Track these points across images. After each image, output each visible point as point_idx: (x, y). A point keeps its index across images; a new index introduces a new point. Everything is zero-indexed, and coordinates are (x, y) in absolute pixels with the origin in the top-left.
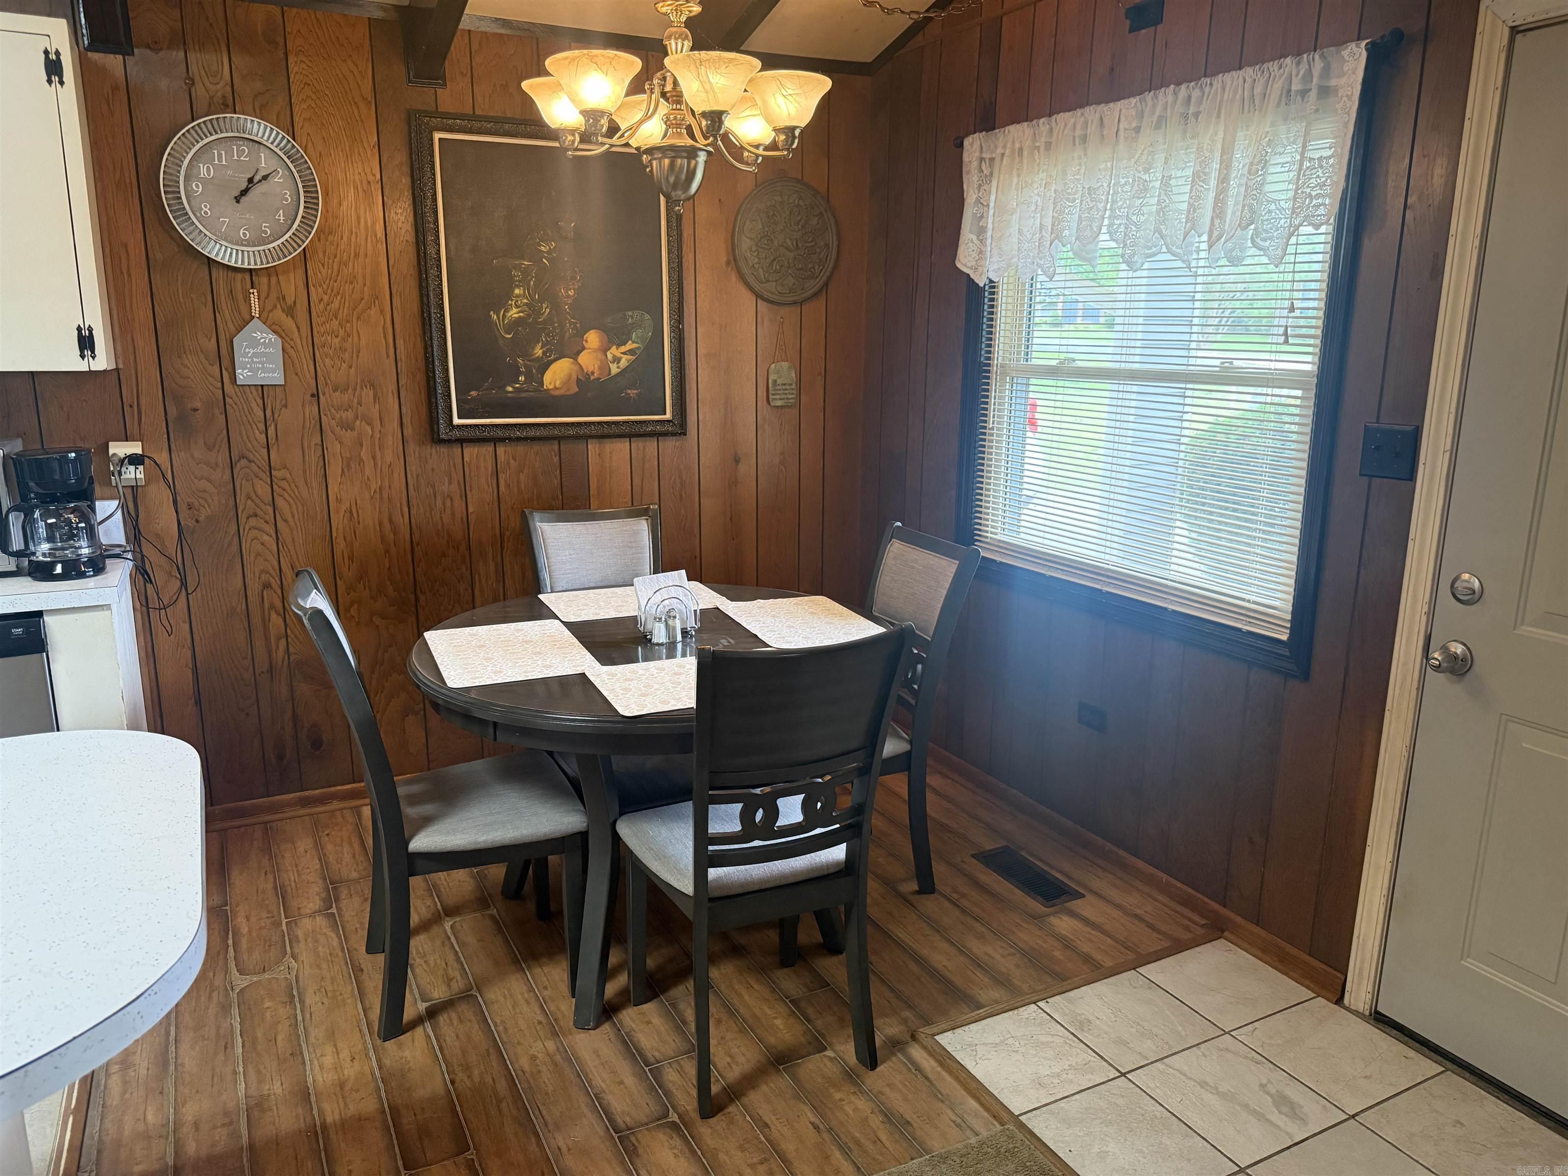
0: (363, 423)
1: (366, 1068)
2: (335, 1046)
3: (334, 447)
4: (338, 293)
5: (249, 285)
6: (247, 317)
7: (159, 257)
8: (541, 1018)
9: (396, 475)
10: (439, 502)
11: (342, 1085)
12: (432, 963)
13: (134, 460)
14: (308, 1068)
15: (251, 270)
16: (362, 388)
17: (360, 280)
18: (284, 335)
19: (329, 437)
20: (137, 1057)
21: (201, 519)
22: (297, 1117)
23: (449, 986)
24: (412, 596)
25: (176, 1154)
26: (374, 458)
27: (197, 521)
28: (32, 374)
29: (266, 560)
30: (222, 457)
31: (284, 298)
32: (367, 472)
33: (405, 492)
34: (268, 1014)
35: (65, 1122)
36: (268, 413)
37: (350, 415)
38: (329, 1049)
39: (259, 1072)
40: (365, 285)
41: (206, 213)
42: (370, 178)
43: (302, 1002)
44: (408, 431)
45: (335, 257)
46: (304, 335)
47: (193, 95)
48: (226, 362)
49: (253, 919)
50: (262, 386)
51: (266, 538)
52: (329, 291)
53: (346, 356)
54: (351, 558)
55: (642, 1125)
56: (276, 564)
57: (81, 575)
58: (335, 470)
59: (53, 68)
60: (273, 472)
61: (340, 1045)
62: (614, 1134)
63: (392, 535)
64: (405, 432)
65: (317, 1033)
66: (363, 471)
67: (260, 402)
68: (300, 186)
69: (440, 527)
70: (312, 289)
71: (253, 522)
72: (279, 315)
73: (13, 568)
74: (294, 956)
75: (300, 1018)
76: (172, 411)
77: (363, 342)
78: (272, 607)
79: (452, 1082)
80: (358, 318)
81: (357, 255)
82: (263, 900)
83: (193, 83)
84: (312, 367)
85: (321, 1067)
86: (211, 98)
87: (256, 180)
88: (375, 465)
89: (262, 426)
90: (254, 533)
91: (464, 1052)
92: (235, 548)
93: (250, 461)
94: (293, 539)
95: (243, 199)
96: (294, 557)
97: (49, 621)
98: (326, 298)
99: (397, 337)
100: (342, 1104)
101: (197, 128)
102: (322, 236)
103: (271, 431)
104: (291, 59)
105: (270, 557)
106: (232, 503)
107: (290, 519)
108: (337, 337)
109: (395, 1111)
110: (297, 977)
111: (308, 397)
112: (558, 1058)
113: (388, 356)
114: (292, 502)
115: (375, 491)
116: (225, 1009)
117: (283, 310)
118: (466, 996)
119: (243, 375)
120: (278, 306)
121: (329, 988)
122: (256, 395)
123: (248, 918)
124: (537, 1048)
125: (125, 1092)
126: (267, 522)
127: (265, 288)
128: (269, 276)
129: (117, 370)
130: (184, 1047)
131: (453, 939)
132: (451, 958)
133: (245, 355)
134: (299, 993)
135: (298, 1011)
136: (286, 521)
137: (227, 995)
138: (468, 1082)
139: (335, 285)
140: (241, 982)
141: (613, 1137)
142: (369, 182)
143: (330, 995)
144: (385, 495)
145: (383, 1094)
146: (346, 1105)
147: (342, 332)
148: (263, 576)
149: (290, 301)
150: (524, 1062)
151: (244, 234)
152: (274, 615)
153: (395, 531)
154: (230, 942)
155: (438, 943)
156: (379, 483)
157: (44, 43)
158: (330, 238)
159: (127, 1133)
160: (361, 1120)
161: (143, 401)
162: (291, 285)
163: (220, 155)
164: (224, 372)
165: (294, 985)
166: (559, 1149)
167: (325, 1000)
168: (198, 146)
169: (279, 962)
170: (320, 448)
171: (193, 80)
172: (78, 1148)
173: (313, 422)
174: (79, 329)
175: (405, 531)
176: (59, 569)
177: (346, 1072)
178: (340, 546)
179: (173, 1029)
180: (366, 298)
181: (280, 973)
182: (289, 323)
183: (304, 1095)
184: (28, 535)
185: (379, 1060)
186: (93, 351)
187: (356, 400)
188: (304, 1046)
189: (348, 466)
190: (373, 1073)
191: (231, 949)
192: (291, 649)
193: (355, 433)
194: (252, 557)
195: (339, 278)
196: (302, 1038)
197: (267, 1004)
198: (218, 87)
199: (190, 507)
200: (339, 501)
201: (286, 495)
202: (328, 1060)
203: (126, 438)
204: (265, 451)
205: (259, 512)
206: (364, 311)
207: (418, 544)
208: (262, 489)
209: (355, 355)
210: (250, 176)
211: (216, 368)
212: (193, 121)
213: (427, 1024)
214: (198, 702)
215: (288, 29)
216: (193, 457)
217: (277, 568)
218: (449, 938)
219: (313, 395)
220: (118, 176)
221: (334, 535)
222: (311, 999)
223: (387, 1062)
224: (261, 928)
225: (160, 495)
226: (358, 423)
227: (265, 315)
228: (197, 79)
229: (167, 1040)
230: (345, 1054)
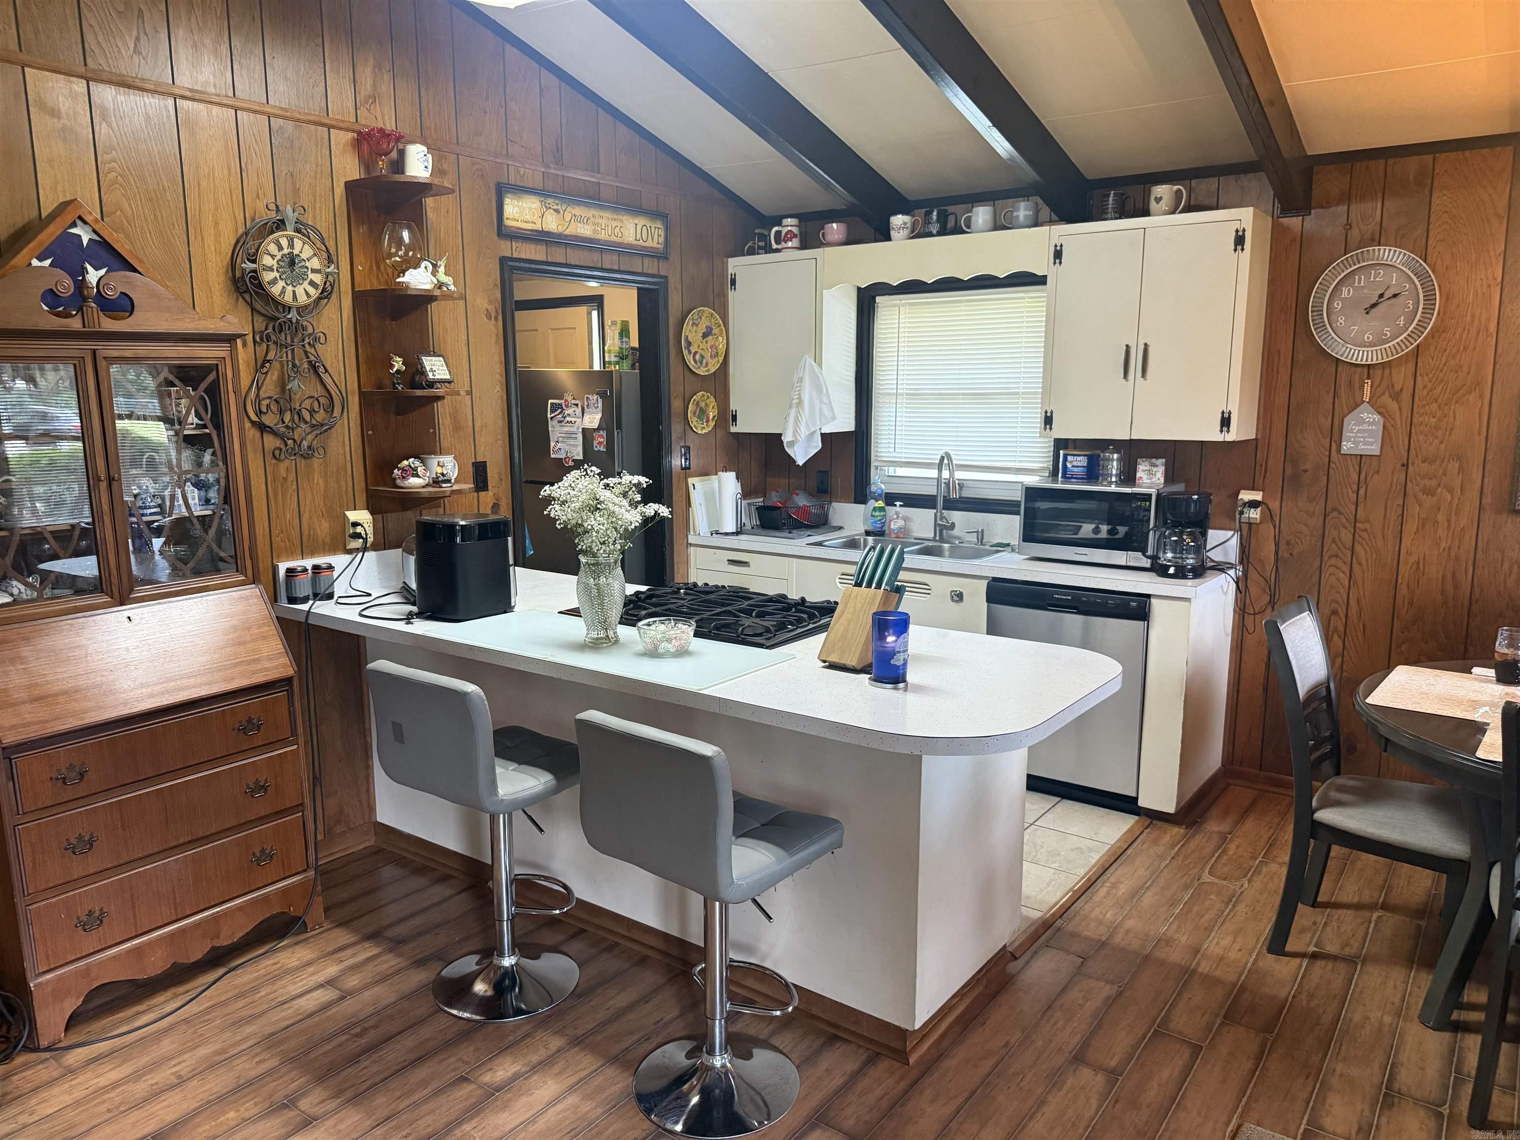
0: (1444, 490)
1: (1244, 961)
2: (1235, 939)
3: (1414, 509)
4: (1442, 381)
5: (1365, 376)
6: (1359, 401)
7: (1301, 357)
8: (1397, 1001)
9: (1467, 538)
10: (1506, 566)
11: (1222, 959)
12: (1343, 930)
13: (1253, 504)
14: (1209, 939)
15: (1369, 365)
16: (1449, 461)
17: (1465, 369)
18: (1386, 415)
19: (1411, 500)
20: (1123, 885)
21: (1295, 553)
22: (1183, 959)
23: (1343, 948)
24: (1462, 647)
25: (1108, 938)
26: (1449, 521)
27: (1291, 554)
28: (1202, 442)
29: (1338, 592)
30: (1319, 508)
31: (1393, 386)
32: (1440, 532)
33: (1472, 554)
34: (1208, 902)
35: (1067, 893)
36: (1363, 476)
37: (1434, 483)
38: (1230, 939)
39: (1179, 927)
40: (1468, 373)
41: (1341, 324)
42: (1491, 282)
43: (1234, 906)
44: (1488, 500)
45: (1445, 350)
46: (1404, 416)
47: (1349, 236)
48: (1336, 436)
49: (1241, 849)
50: (1361, 455)
51: (1342, 575)
52: (1434, 379)
53: (1440, 433)
54: (1411, 604)
55: (1413, 1099)
56: (1345, 597)
57: (1184, 577)
58: (1411, 527)
59: (1240, 241)
60: (1357, 525)
61: (1238, 939)
62: (1384, 1088)
63: (1452, 590)
64: (1484, 501)
65: (1229, 926)
66: (1436, 532)
67: (1357, 468)
68: (1421, 296)
69: (1502, 589)
70: (1419, 378)
71: (1333, 561)
72: (1387, 400)
73: (1148, 565)
74: (1249, 881)
75: (1225, 914)
76: (1289, 471)
77: (1457, 423)
78: (1336, 630)
79: (1294, 997)
80: (1456, 402)
81: (1465, 349)
82: (1256, 841)
83: (1351, 228)
84: (1407, 442)
85: (1217, 944)
86: (1362, 237)
87: (1386, 296)
88: (1449, 526)
89: (1355, 487)
90: (1332, 569)
91: (1317, 987)
92: (1315, 579)
93: (1340, 513)
94: (1363, 578)
95: (1374, 310)
96: (1362, 594)
97: (1154, 601)
98: (1430, 385)
99: (1493, 417)
100: (1214, 967)
101: (1345, 262)
102: (1436, 334)
103: (1362, 492)
104: (1435, 195)
105: (1342, 591)
106: (1319, 544)
107: (1364, 562)
108: (1434, 417)
109: (1243, 988)
110: (1242, 892)
111: (1399, 466)
112: (1386, 1029)
113: (1479, 433)
114: (1368, 548)
115: (1444, 549)
116: (1186, 887)
117: (1390, 396)
118: (1351, 961)
119: (1347, 447)
120: (1387, 393)
121: (1258, 908)
122: (1355, 462)
123: (1238, 846)
124: (1375, 1015)
125: (1105, 897)
126: (1345, 563)
127: (1378, 380)
128: (1384, 368)
129: (1256, 439)
130: (1149, 894)
131: (1372, 925)
132: (1359, 936)
133: (1352, 431)
134: (1236, 901)
135: (1227, 911)
136: (1360, 564)
137: (1192, 881)
138: (1305, 1003)
139: (1441, 375)
140: (1206, 878)
141: (1381, 1090)
142: (1489, 286)
143: (1255, 911)
144: (1453, 553)
145: (1243, 977)
146: (1216, 969)
147: (1439, 414)
148: (1333, 605)
149: (1397, 388)
150: (1357, 1017)
151: (1368, 338)
152: (1336, 637)
153: (1456, 587)
154: (1216, 855)
155: (1359, 921)
156: (1449, 542)
157: (1237, 225)
158: (1443, 335)
159: (1093, 915)
160: (1218, 981)
161: (1270, 463)
162: (1401, 377)
163: (1360, 280)
164: (1333, 444)
165: (1237, 896)
166: (1334, 1071)
167: (1250, 913)
168: (1343, 275)
169: (1236, 879)
170: (1401, 509)
171: (1350, 225)
172: (1065, 910)
173: (1399, 486)
174: (1223, 413)
175: (1466, 588)
176: (1172, 571)
177: (1230, 954)
178: (1403, 591)
179: (1150, 882)
180: (1467, 385)
181: (1234, 886)
182: (1393, 406)
183: (1196, 951)
184: (1161, 545)
185: (1256, 960)
186: (1228, 428)
187: (1441, 471)
188: (1216, 928)
189: (1424, 525)
190: (1246, 964)
191: (1214, 859)
192: (1345, 667)
193: (1435, 499)
194: (1328, 588)
195: (1445, 368)
196: (1219, 924)
197: (1213, 897)
198: (1369, 227)
199: (1288, 543)
200: (1409, 553)
201: (1365, 544)
202: (1225, 943)
203: (1253, 489)
204: (1354, 507)
205: (1340, 554)
206: (1464, 396)
207: (1477, 601)
208: (1346, 536)
209: (1448, 432)
210: (1380, 292)
211: (1328, 440)
212: (1345, 255)
213: (1305, 962)
214: (1266, 690)
215: (1437, 171)
216: (1297, 506)
217: (1346, 600)
218: (1370, 922)
219: (1403, 465)
220: (1283, 301)
221: (1400, 581)
222: (1241, 908)
223: (1261, 964)
224: (1242, 856)
225: (1268, 531)
226: (1439, 490)
227: (1374, 399)
228: (1354, 225)
229: (1143, 886)
230: (1237, 946)
